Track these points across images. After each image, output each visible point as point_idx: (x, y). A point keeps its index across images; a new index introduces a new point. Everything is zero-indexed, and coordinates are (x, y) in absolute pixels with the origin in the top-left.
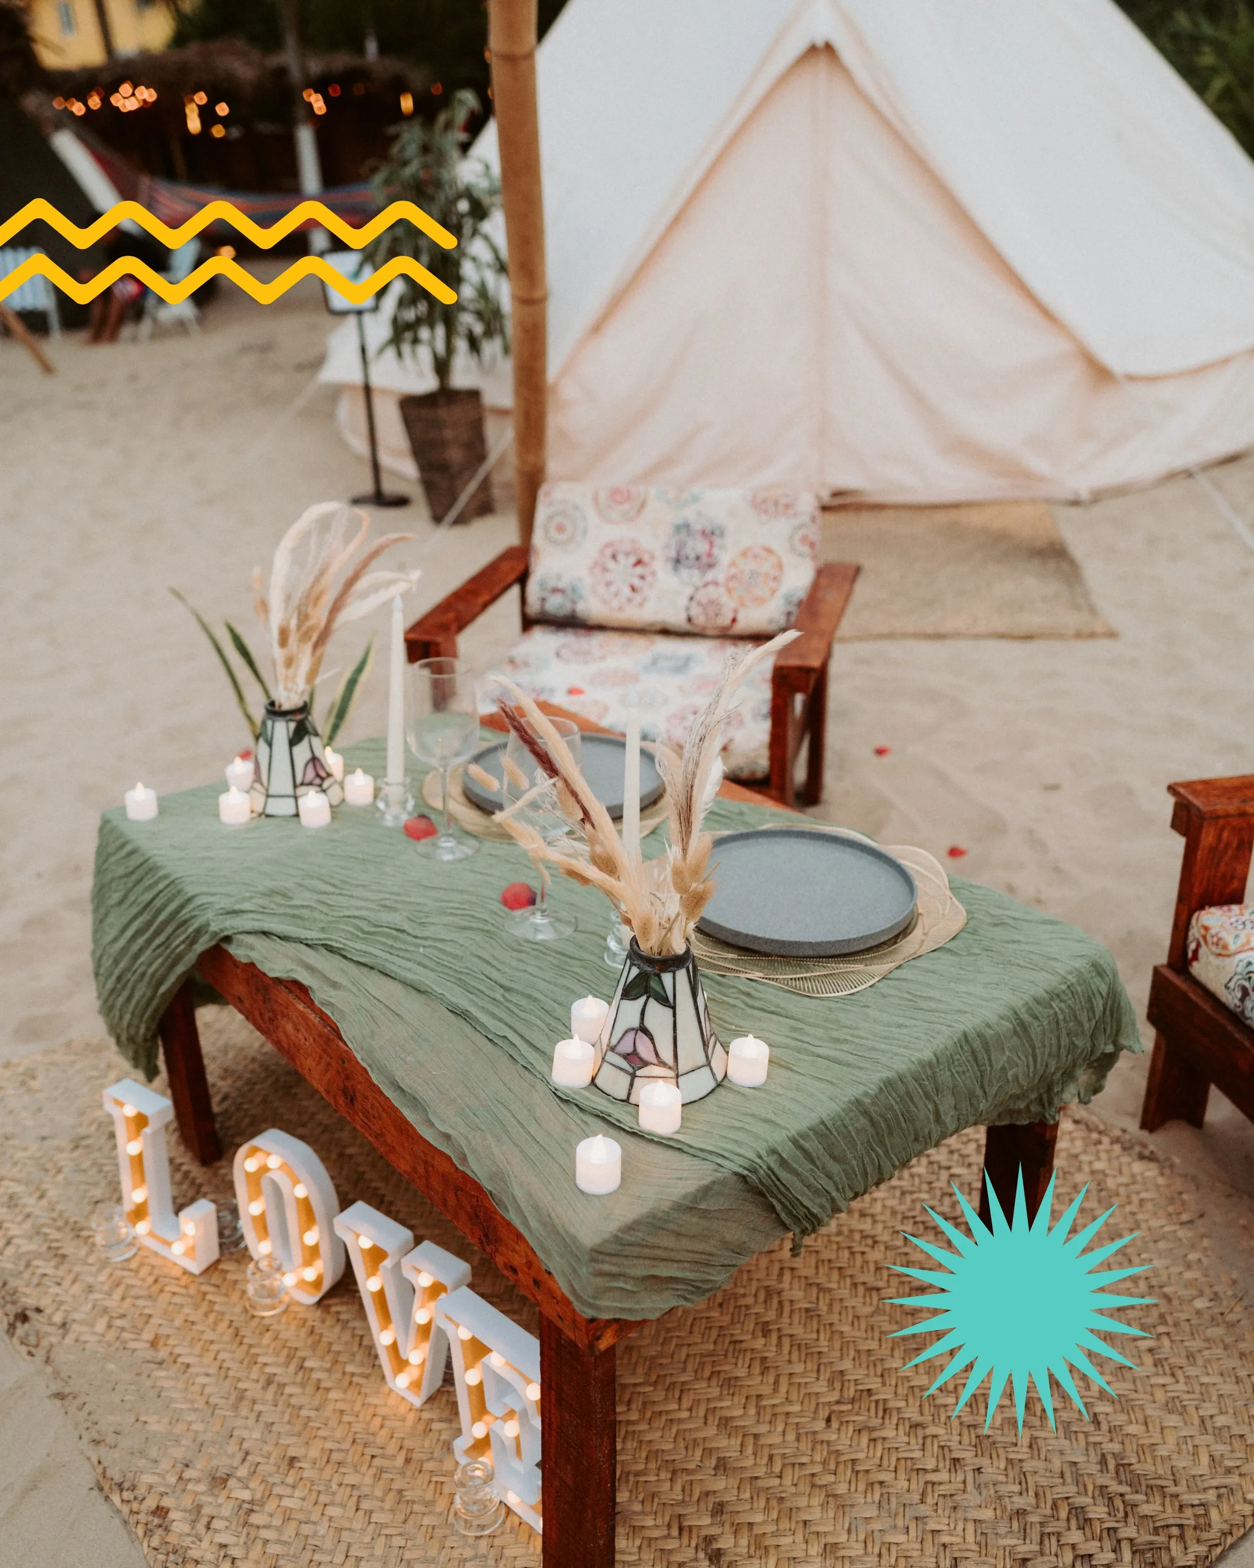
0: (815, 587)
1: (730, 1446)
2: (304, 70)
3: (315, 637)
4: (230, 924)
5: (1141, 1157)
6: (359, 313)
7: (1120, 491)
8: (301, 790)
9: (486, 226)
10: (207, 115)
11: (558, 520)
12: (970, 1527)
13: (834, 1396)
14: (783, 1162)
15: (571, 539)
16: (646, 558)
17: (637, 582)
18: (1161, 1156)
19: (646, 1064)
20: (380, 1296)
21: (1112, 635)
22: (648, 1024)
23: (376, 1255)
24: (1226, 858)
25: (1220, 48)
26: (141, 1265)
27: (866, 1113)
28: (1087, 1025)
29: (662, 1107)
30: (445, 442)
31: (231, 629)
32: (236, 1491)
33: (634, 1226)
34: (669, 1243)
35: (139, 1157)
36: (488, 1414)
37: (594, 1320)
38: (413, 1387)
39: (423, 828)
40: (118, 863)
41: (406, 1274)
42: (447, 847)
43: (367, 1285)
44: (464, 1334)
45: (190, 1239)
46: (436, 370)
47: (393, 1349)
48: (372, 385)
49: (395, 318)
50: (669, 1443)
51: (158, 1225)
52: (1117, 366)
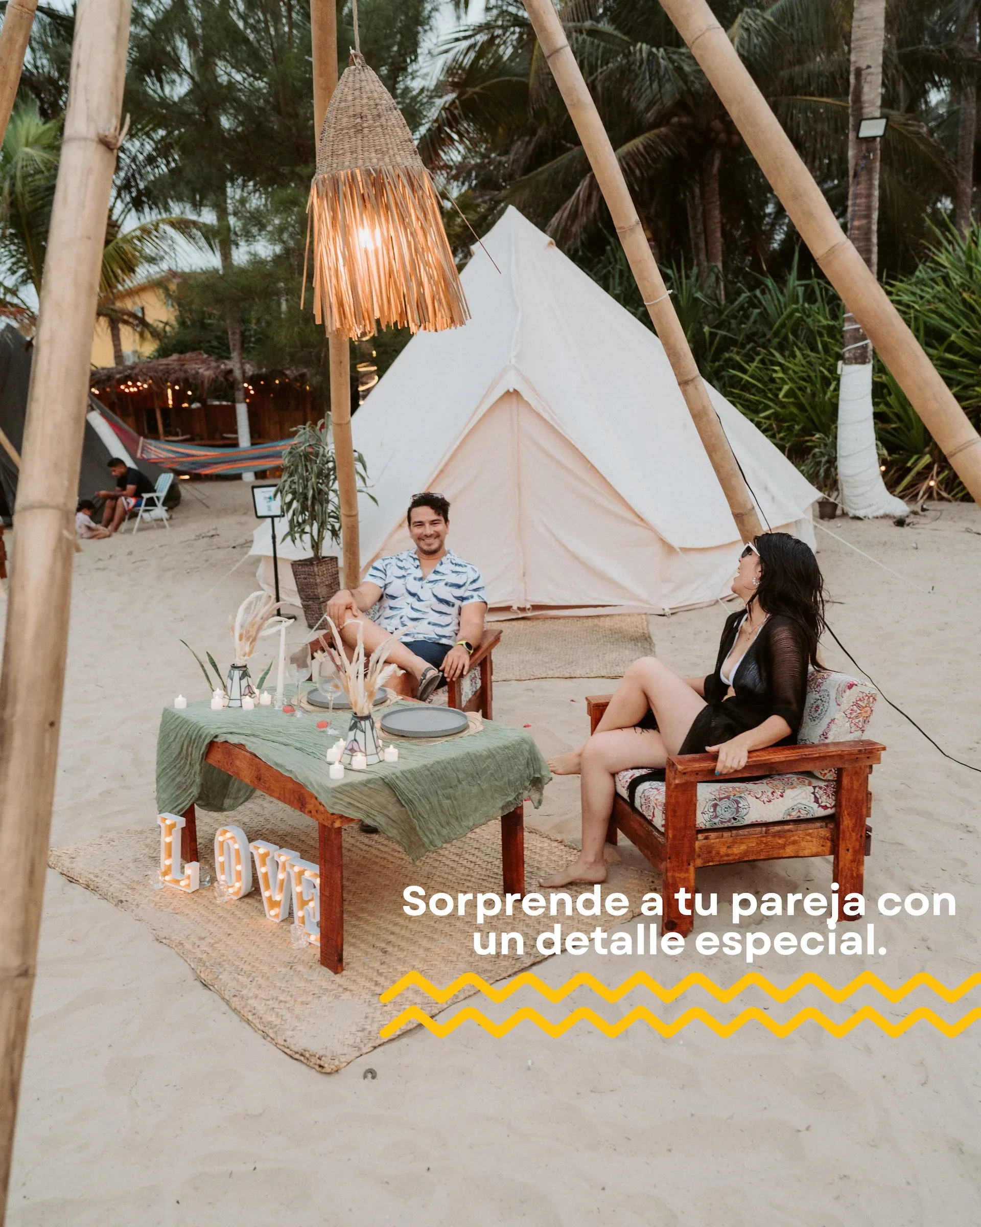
1: (396, 929)
2: (244, 372)
3: (251, 639)
4: (218, 732)
6: (273, 517)
7: (689, 609)
8: (243, 697)
10: (179, 397)
14: (397, 777)
19: (356, 752)
20: (266, 874)
22: (357, 738)
23: (264, 857)
25: (784, 369)
26: (167, 890)
28: (523, 762)
29: (359, 761)
30: (316, 585)
31: (209, 655)
32: (208, 940)
33: (346, 785)
34: (358, 794)
35: (170, 844)
36: (304, 903)
37: (333, 814)
38: (277, 916)
39: (289, 709)
40: (171, 725)
41: (276, 859)
42: (299, 714)
43: (261, 870)
44: (296, 869)
45: (189, 877)
46: (313, 547)
47: (270, 898)
48: (278, 556)
49: (291, 521)
50: (373, 929)
51: (175, 874)
52: (676, 544)
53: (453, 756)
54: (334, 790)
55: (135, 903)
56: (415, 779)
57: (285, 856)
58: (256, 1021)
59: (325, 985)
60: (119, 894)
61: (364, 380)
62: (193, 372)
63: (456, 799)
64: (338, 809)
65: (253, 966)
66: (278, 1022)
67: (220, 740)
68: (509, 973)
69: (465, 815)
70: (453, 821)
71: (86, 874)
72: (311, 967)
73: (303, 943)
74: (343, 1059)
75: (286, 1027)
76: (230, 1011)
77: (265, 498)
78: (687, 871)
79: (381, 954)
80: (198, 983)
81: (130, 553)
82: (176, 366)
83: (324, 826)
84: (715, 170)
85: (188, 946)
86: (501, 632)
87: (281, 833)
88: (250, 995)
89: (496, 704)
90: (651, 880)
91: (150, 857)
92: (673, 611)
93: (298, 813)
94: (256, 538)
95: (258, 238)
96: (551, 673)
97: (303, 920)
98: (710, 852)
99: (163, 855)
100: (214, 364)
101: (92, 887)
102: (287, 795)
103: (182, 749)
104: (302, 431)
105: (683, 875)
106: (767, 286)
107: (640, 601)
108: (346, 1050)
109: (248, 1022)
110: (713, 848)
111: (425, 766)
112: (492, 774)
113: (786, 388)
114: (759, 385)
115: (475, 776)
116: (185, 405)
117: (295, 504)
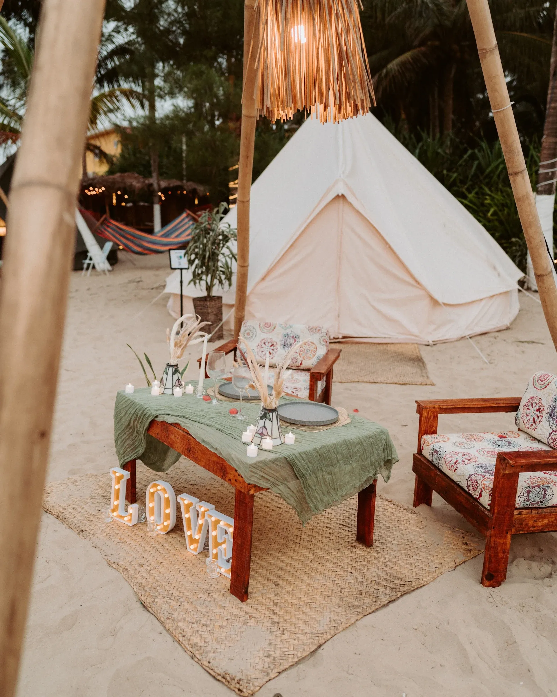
0: (327, 354)
1: (283, 566)
2: (159, 185)
3: (182, 347)
4: (158, 413)
5: (412, 513)
6: (181, 269)
7: (444, 342)
8: (174, 387)
9: (229, 244)
10: (120, 199)
11: (247, 332)
12: (347, 583)
13: (313, 557)
14: (296, 457)
15: (252, 337)
16: (275, 344)
17: (271, 351)
18: (417, 512)
19: (265, 435)
20: (189, 519)
21: (433, 385)
22: (266, 425)
23: (188, 506)
24: (431, 420)
25: (493, 199)
26: (115, 523)
27: (318, 452)
28: (381, 448)
29: (268, 443)
30: (208, 313)
31: (146, 356)
32: (146, 567)
33: (260, 462)
34: (268, 469)
35: (118, 490)
36: (217, 545)
37: (249, 484)
38: (195, 549)
39: (207, 398)
40: (123, 404)
41: (198, 509)
42: (215, 402)
43: (185, 516)
44: (213, 519)
45: (131, 515)
46: (207, 289)
47: (191, 536)
48: (184, 294)
49: (194, 272)
50: (266, 564)
51: (121, 511)
52: (440, 300)
53: (334, 442)
54: (251, 466)
55: (92, 533)
56: (308, 458)
57: (204, 507)
58: (186, 643)
59: (236, 612)
60: (80, 525)
61: (233, 192)
62: (129, 184)
63: (334, 474)
64: (253, 481)
65: (180, 592)
66: (202, 644)
67: (159, 419)
68: (373, 609)
69: (340, 486)
70: (332, 492)
71: (57, 507)
72: (223, 594)
73: (215, 575)
74: (256, 684)
75: (209, 648)
76: (164, 632)
77: (177, 257)
78: (506, 537)
79: (274, 586)
80: (139, 605)
81: (89, 289)
82: (119, 180)
83: (241, 492)
84: (452, 75)
85: (131, 571)
86: (341, 351)
87: (193, 482)
88: (180, 618)
89: (333, 398)
90: (461, 536)
91: (102, 496)
92: (434, 343)
93: (219, 479)
94: (168, 284)
95: (178, 95)
96: (361, 379)
97: (216, 556)
98: (522, 524)
99: (113, 496)
100: (142, 180)
101: (61, 518)
102: (211, 465)
103: (130, 422)
104: (204, 215)
105: (502, 541)
106: (482, 147)
107: (413, 335)
108: (257, 674)
109: (179, 642)
110: (524, 521)
111: (316, 449)
112: (360, 457)
113: (492, 210)
114: (474, 207)
115: (349, 457)
116: (123, 204)
117: (197, 262)
